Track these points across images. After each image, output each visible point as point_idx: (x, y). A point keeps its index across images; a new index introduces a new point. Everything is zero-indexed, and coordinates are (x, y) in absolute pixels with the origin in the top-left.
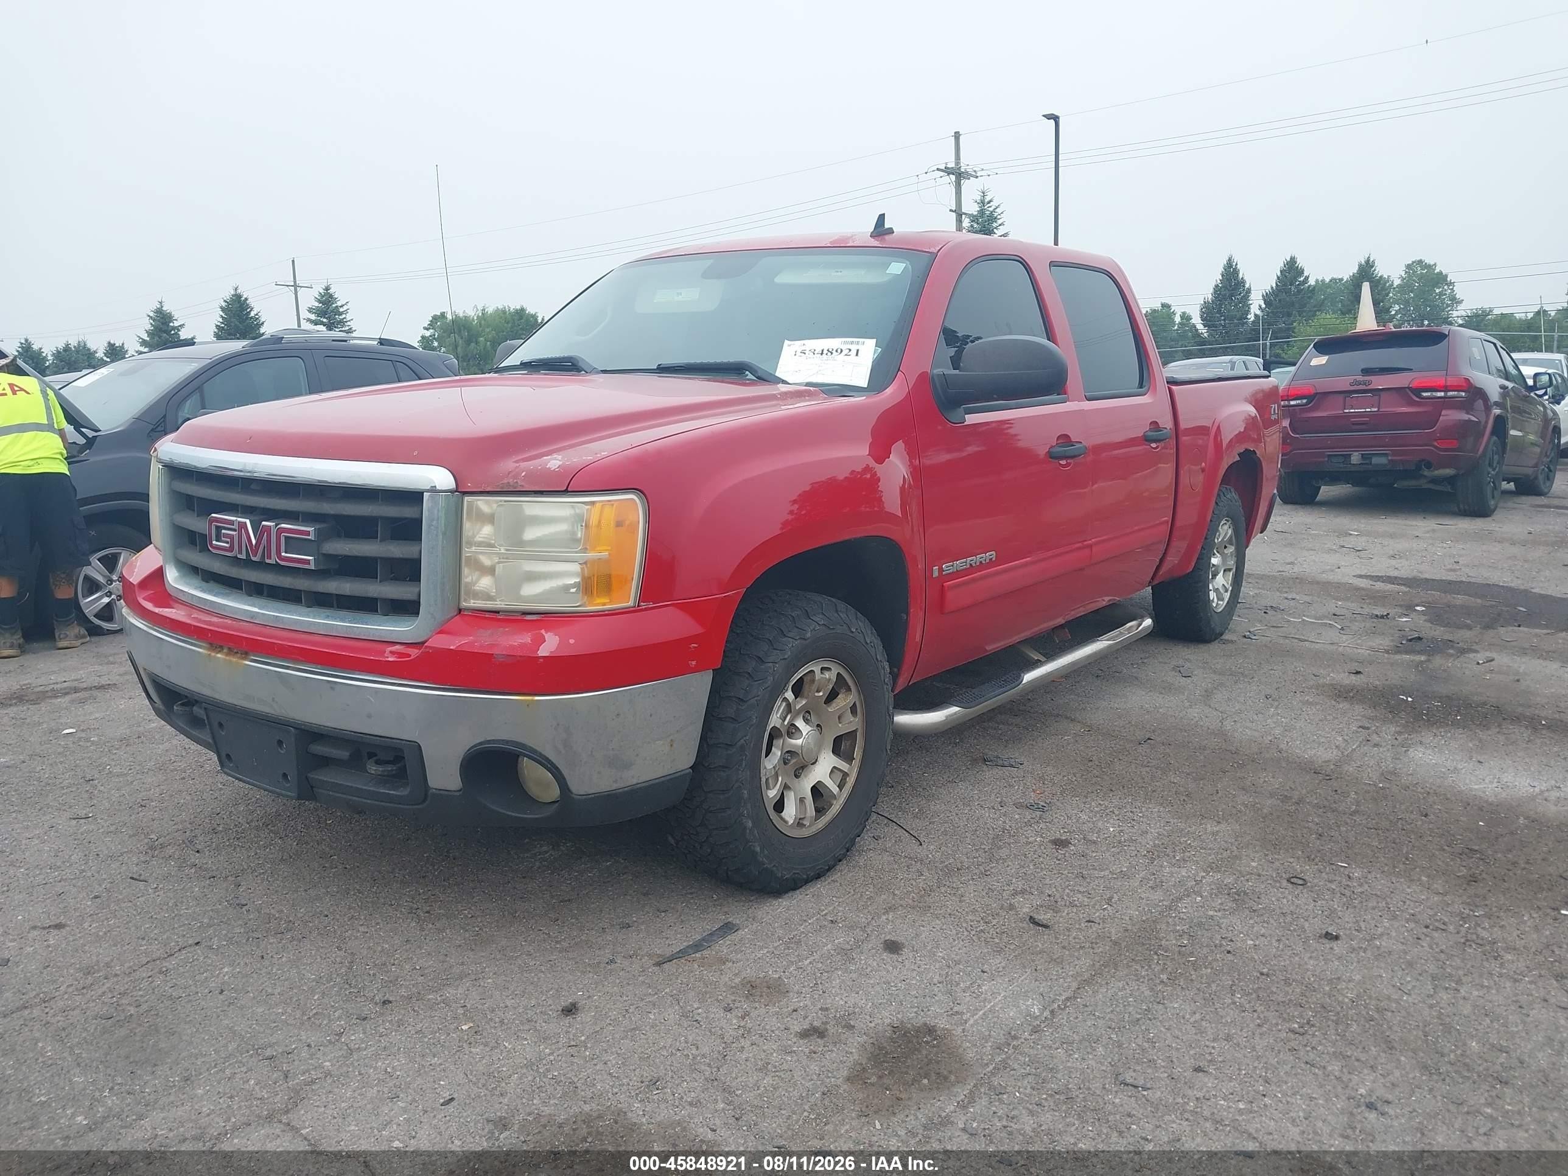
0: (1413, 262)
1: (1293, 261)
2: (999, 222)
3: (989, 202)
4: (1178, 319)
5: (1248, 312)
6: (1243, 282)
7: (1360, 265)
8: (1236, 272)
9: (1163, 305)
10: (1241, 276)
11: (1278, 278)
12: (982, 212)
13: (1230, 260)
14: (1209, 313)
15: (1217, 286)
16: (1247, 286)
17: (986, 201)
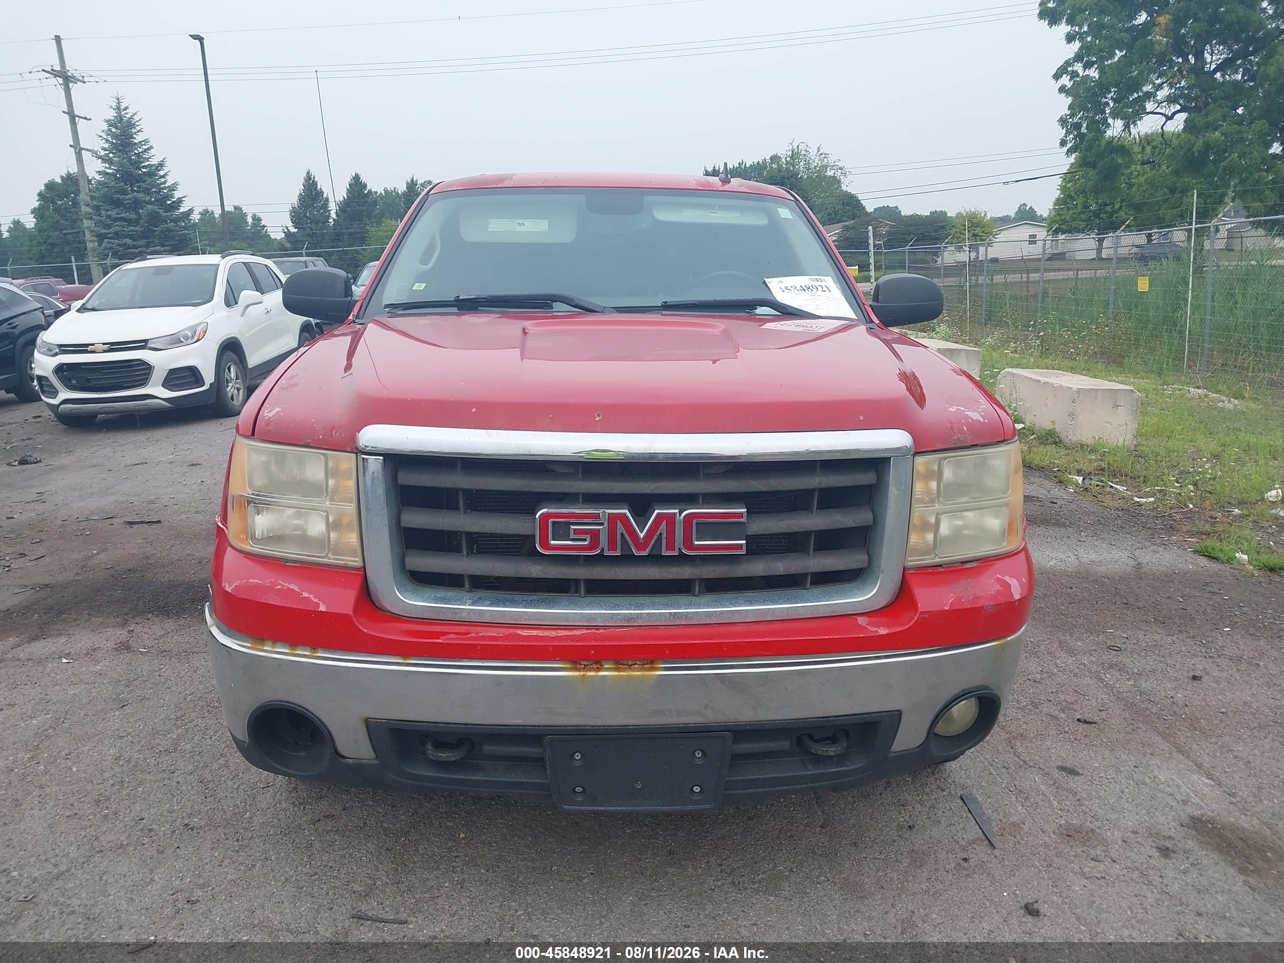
0: (425, 182)
1: (356, 178)
2: (138, 128)
3: (126, 109)
4: (250, 220)
5: (329, 217)
6: (322, 192)
7: (408, 183)
8: (315, 184)
9: (236, 208)
10: (319, 187)
11: (348, 190)
12: (120, 118)
13: (308, 173)
14: (297, 216)
15: (301, 194)
16: (325, 195)
17: (122, 107)
